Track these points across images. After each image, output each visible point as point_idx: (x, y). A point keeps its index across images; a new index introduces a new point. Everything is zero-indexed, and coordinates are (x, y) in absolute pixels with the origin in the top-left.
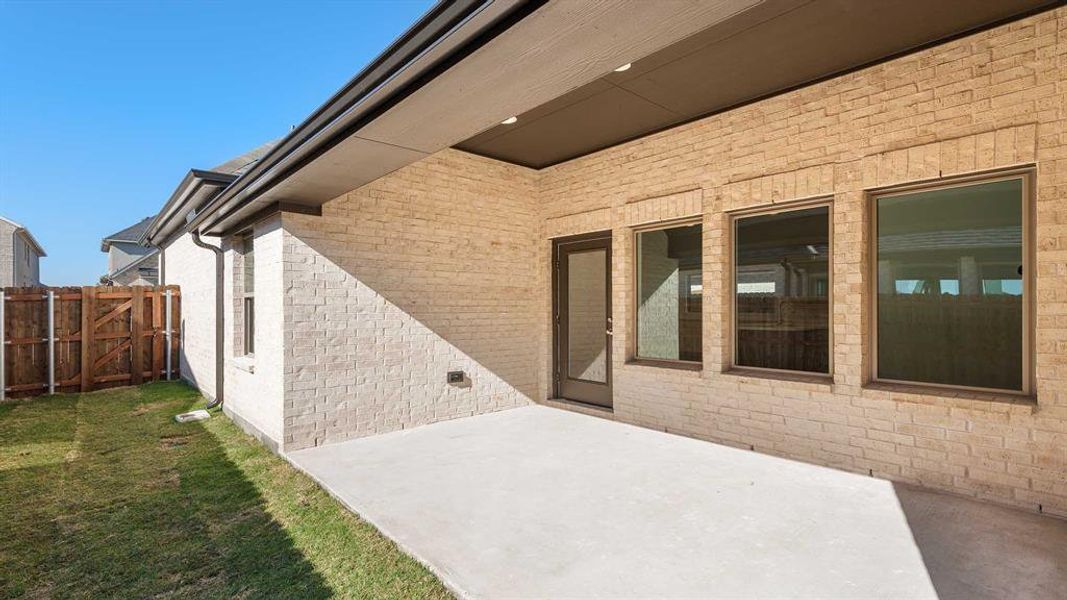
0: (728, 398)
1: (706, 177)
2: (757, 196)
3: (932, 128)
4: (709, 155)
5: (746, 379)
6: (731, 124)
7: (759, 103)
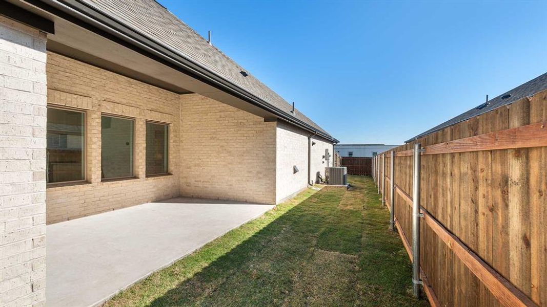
0: (104, 192)
1: (93, 93)
2: (116, 110)
3: (159, 109)
4: (94, 84)
5: (113, 182)
6: (105, 76)
7: (117, 75)
